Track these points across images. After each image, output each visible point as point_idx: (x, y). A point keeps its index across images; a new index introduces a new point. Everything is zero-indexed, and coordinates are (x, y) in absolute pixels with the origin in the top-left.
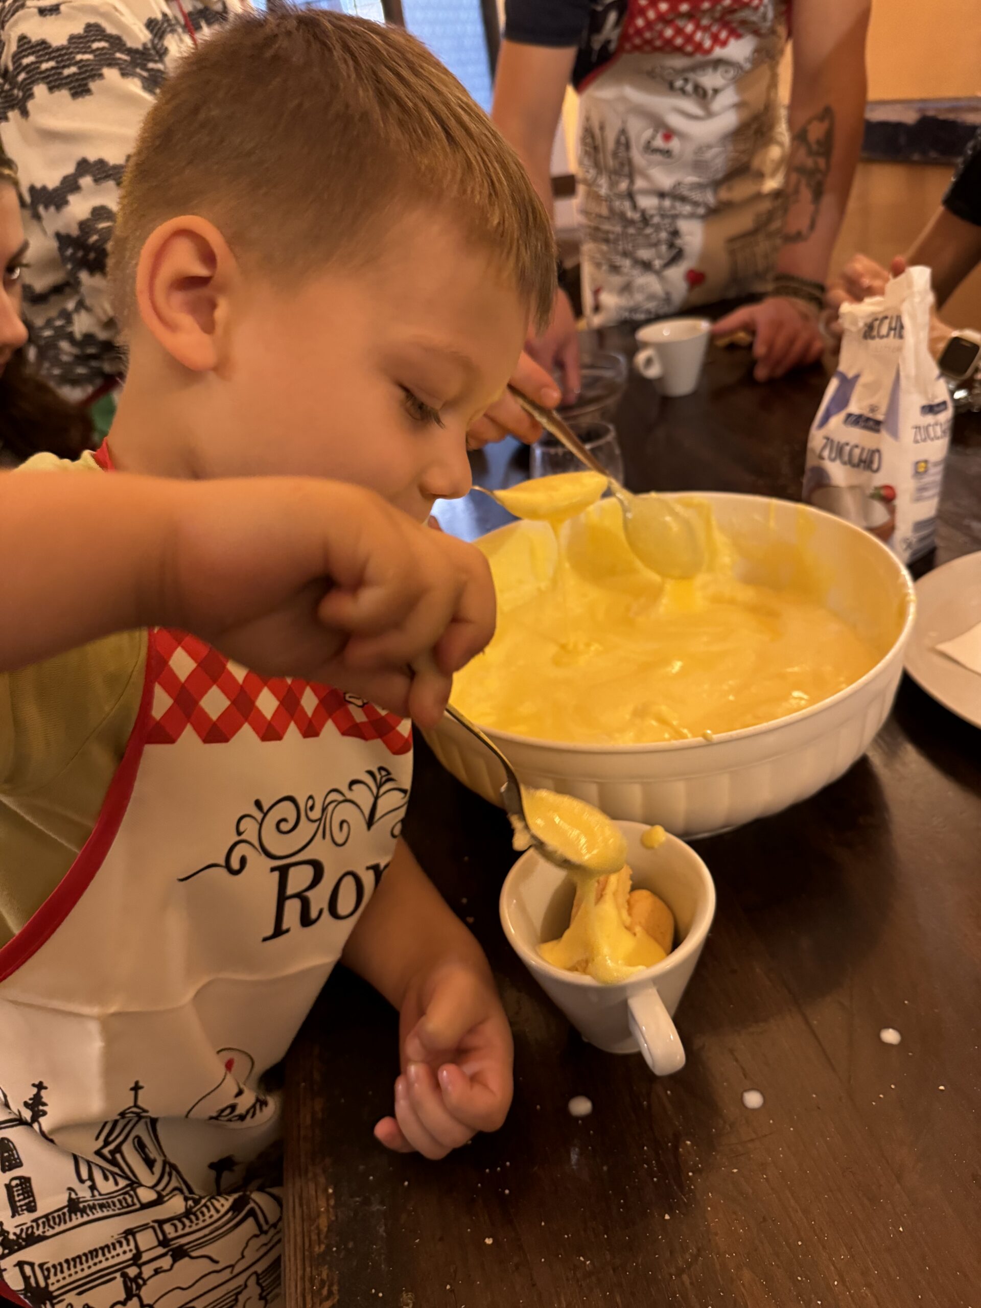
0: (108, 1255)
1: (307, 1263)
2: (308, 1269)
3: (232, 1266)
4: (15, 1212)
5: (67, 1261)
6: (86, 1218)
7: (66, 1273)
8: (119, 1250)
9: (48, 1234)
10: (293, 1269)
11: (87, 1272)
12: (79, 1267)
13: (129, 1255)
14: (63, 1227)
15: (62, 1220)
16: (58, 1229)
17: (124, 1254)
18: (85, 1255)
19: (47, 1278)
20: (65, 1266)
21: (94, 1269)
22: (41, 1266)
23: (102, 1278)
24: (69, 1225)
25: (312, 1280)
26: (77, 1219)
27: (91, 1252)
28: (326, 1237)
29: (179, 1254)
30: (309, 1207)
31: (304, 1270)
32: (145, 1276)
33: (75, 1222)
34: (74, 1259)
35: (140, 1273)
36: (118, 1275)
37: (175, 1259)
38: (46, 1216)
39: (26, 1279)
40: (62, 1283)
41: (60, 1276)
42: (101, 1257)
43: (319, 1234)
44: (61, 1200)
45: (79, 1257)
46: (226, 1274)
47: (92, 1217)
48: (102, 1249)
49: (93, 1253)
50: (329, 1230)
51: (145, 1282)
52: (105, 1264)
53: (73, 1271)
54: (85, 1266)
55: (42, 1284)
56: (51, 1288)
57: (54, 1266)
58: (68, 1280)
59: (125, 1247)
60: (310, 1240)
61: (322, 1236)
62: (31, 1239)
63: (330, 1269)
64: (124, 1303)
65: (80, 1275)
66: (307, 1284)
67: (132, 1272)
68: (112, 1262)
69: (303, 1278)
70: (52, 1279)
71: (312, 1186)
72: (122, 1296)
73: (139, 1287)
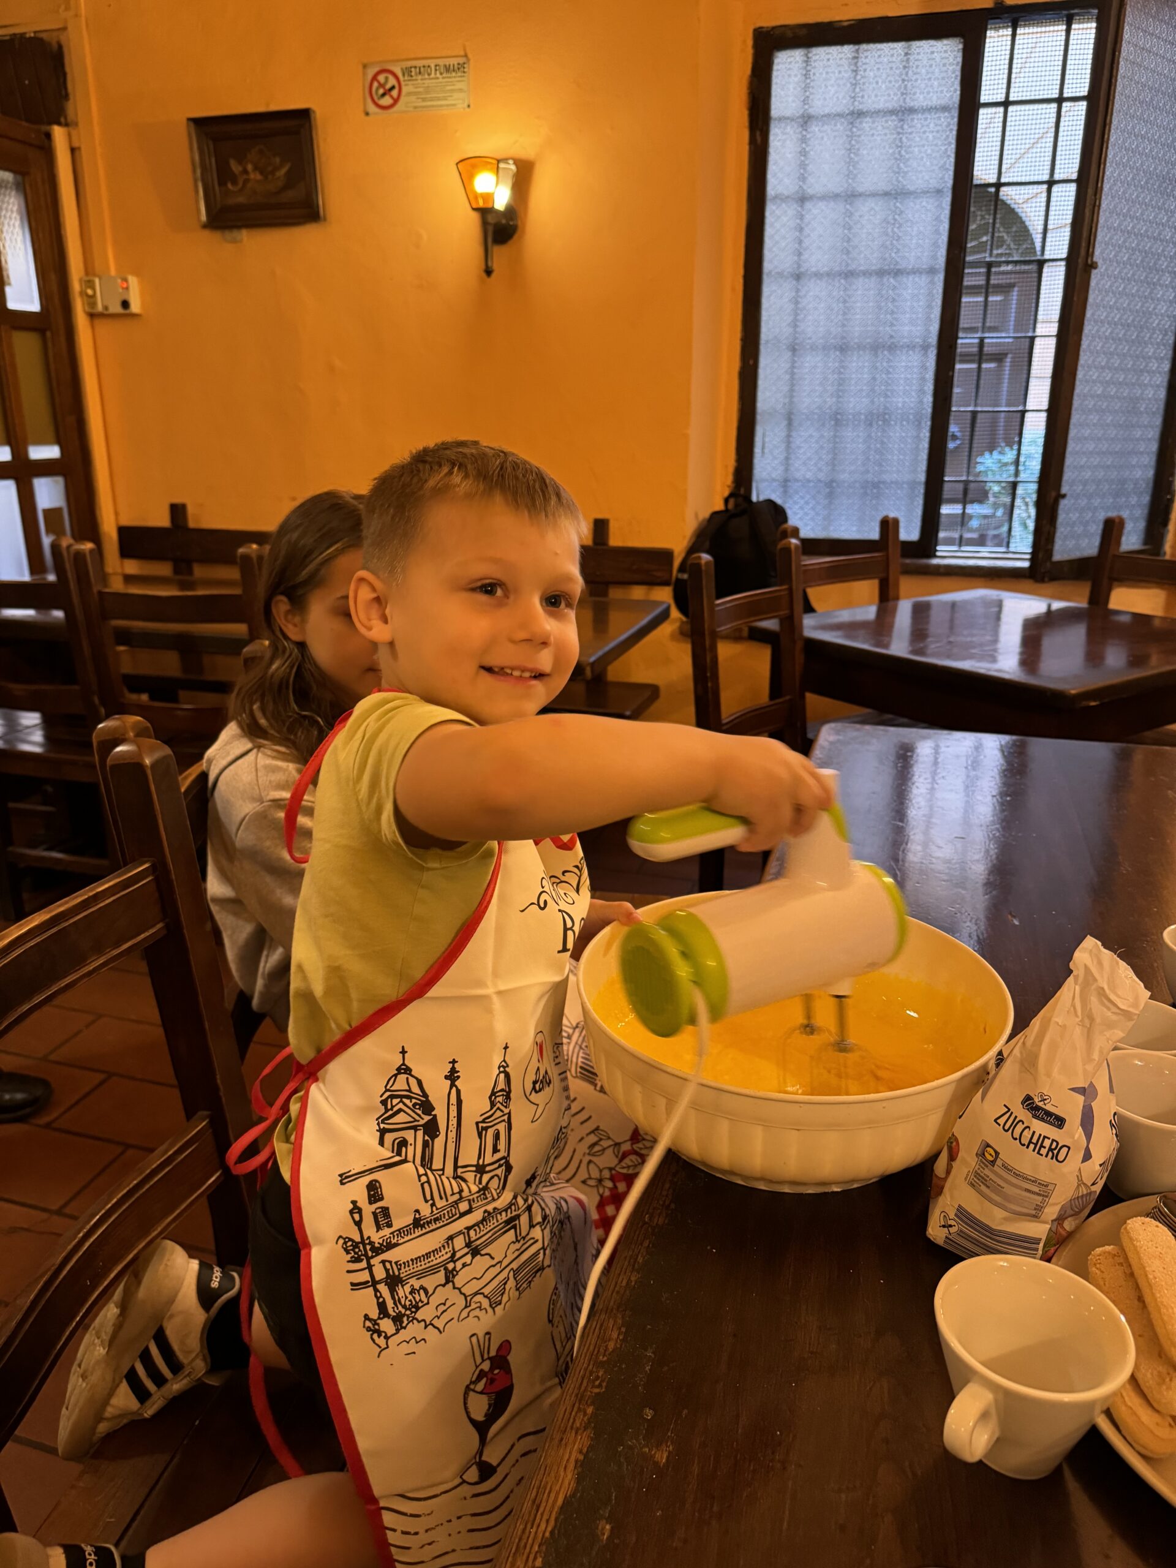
0: (437, 1256)
1: (592, 1363)
2: (591, 1367)
3: (500, 1262)
4: (379, 1228)
5: (412, 1260)
6: (424, 1231)
7: (411, 1267)
8: (443, 1252)
9: (400, 1242)
10: (582, 1361)
11: (424, 1267)
12: (419, 1264)
13: (449, 1255)
14: (410, 1237)
15: (409, 1233)
16: (406, 1238)
17: (445, 1255)
18: (423, 1256)
19: (399, 1270)
20: (411, 1263)
21: (428, 1265)
22: (396, 1263)
23: (432, 1270)
24: (413, 1236)
25: (591, 1373)
26: (419, 1232)
27: (427, 1254)
28: (610, 1354)
29: (475, 1252)
30: (605, 1333)
31: (589, 1365)
32: (458, 1269)
33: (417, 1234)
34: (416, 1259)
35: (455, 1267)
36: (442, 1269)
37: (474, 1255)
38: (399, 1230)
39: (387, 1271)
40: (409, 1272)
41: (407, 1269)
42: (432, 1258)
43: (605, 1351)
44: (409, 1220)
45: (419, 1257)
46: (498, 1269)
47: (428, 1229)
48: (433, 1251)
49: (428, 1255)
50: (612, 1351)
51: (457, 1272)
52: (435, 1262)
53: (415, 1266)
54: (423, 1263)
55: (397, 1273)
56: (402, 1275)
57: (404, 1263)
58: (412, 1271)
59: (447, 1250)
60: (599, 1351)
61: (607, 1353)
62: (390, 1246)
63: (605, 1372)
64: (444, 1285)
65: (420, 1268)
66: (588, 1374)
67: (451, 1266)
68: (439, 1260)
69: (586, 1369)
70: (403, 1270)
71: (611, 1322)
72: (443, 1281)
73: (454, 1276)
